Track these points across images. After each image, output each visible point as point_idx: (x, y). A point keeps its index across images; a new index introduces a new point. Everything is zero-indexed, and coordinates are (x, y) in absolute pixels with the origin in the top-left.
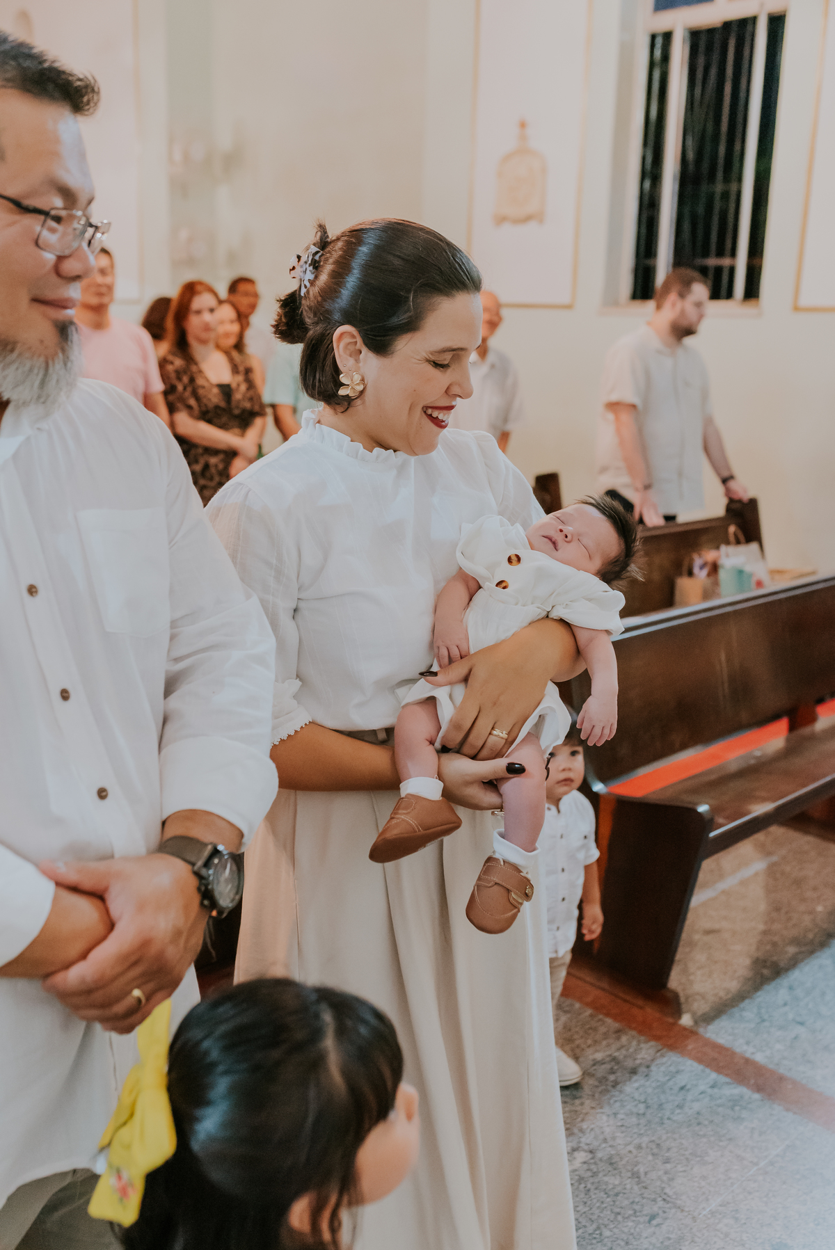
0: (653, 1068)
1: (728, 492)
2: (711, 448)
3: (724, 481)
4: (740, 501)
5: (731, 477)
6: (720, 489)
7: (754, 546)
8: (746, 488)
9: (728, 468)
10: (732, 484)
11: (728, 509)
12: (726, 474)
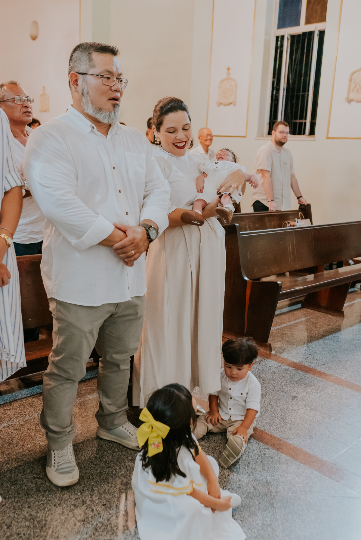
0: (262, 362)
1: (300, 201)
2: (294, 186)
3: (298, 198)
4: (304, 205)
5: (301, 197)
6: (297, 201)
7: (308, 220)
8: (306, 200)
9: (300, 193)
10: (301, 199)
11: (300, 208)
12: (299, 196)
